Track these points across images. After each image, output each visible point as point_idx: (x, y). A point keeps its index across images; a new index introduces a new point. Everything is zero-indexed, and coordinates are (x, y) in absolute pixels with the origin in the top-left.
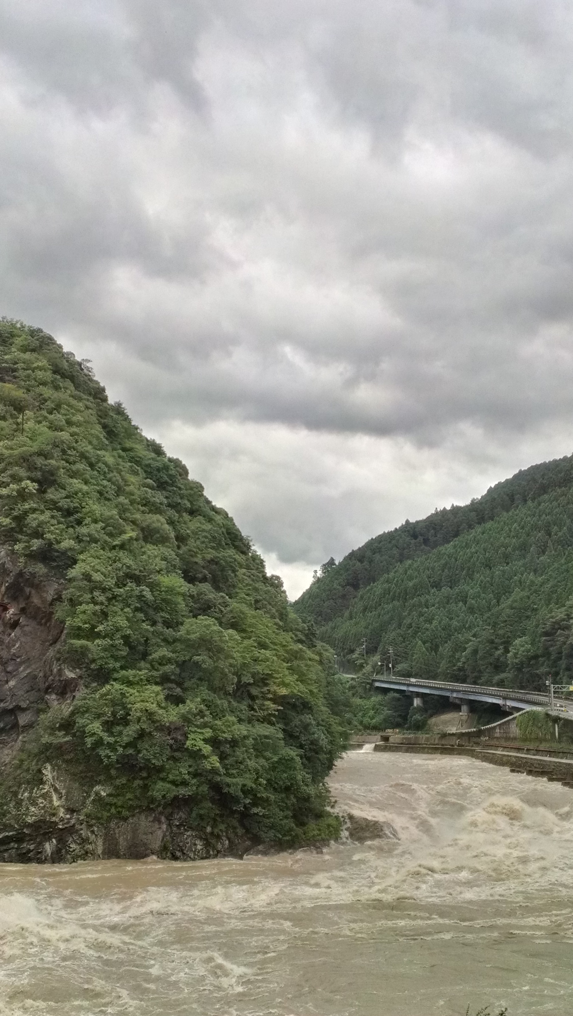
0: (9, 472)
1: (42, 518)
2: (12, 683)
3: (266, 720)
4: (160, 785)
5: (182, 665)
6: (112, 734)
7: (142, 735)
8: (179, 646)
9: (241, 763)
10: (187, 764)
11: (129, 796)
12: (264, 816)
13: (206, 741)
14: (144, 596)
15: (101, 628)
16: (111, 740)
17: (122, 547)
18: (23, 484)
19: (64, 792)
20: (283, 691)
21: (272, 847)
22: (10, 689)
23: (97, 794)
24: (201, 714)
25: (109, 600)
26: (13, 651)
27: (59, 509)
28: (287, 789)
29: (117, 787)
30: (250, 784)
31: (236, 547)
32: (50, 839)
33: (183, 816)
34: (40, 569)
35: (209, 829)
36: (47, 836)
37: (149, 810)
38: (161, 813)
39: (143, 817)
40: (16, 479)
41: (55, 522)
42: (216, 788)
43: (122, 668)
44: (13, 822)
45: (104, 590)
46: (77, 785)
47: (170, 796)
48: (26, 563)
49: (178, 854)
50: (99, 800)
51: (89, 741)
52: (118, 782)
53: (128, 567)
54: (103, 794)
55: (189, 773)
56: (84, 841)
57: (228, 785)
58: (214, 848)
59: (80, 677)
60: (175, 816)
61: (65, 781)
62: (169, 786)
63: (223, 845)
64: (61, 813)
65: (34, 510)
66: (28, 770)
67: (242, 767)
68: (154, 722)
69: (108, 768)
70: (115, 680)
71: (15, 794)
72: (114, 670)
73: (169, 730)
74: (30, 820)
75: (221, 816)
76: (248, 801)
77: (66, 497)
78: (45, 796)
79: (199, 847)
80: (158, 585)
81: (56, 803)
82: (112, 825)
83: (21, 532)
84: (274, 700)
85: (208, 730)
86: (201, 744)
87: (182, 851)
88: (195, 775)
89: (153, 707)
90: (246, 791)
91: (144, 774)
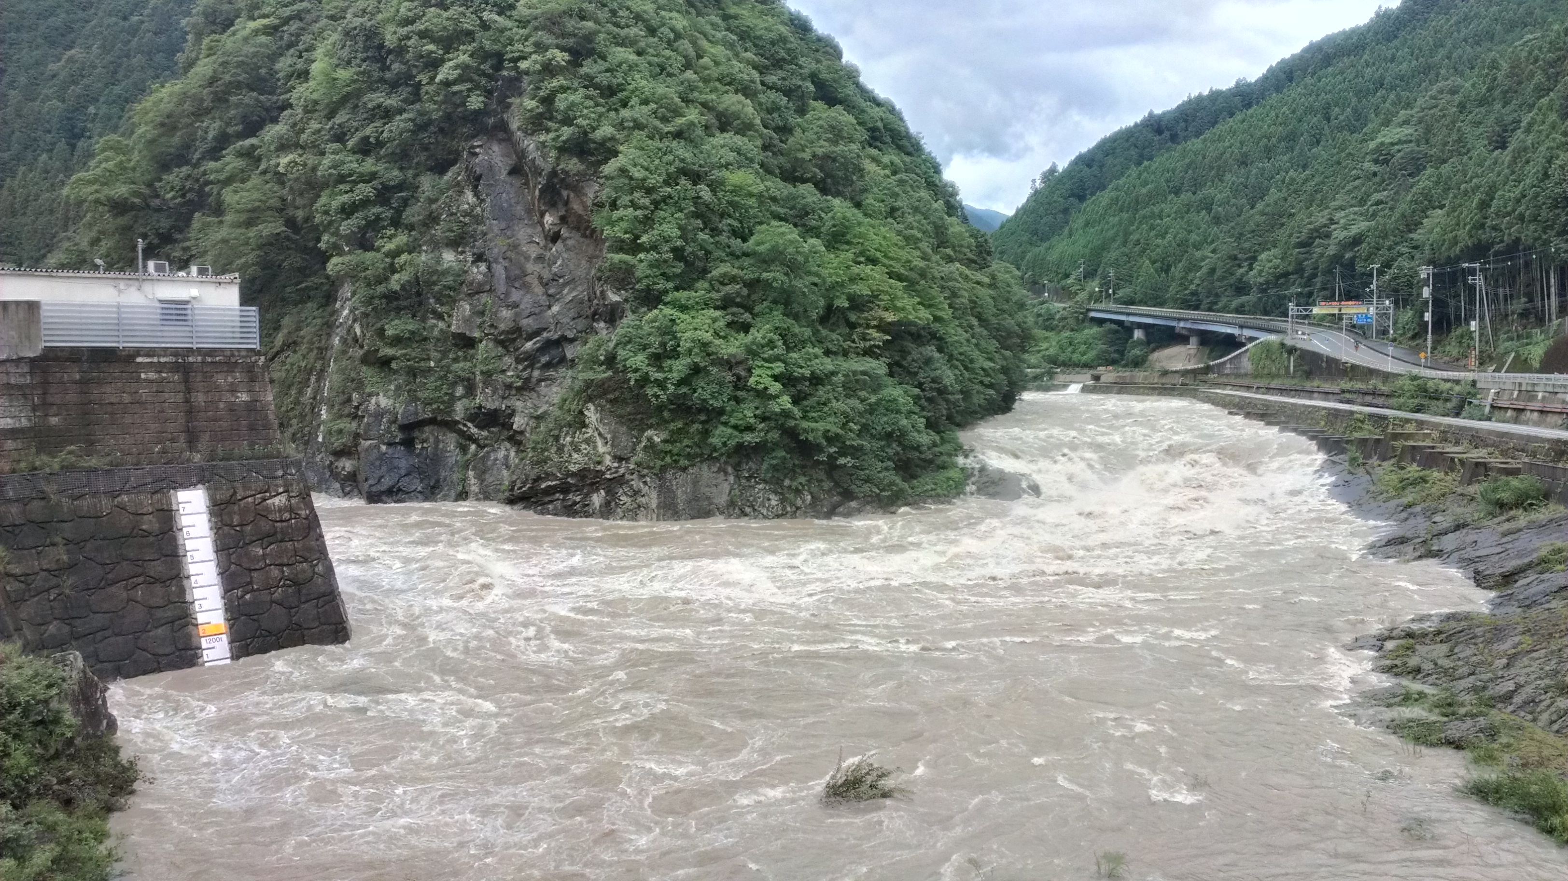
0: (532, 40)
1: (572, 98)
2: (555, 309)
3: (868, 352)
4: (721, 428)
5: (752, 285)
6: (660, 369)
7: (696, 370)
8: (747, 262)
9: (825, 404)
10: (752, 405)
11: (686, 442)
12: (854, 466)
13: (776, 378)
14: (699, 197)
15: (644, 239)
16: (660, 376)
17: (678, 135)
18: (549, 55)
19: (609, 436)
20: (890, 317)
21: (868, 503)
22: (554, 316)
23: (649, 439)
24: (771, 344)
25: (656, 204)
26: (554, 269)
27: (597, 87)
28: (889, 436)
29: (672, 432)
30: (835, 429)
31: (900, 148)
32: (597, 490)
33: (754, 467)
34: (573, 165)
35: (787, 482)
36: (594, 487)
37: (710, 458)
38: (726, 463)
39: (705, 467)
40: (540, 47)
41: (592, 103)
42: (792, 434)
43: (677, 289)
44: (554, 470)
45: (649, 191)
46: (624, 429)
47: (732, 443)
48: (558, 158)
49: (748, 510)
50: (651, 446)
51: (633, 377)
52: (672, 426)
53: (683, 160)
54: (657, 439)
55: (755, 416)
56: (637, 493)
57: (805, 431)
58: (792, 504)
59: (626, 300)
60: (744, 466)
61: (609, 424)
62: (730, 431)
63: (804, 501)
64: (608, 460)
65: (564, 89)
66: (569, 411)
67: (826, 409)
68: (709, 355)
69: (660, 408)
70: (665, 304)
71: (557, 438)
72: (666, 292)
73: (729, 364)
74: (573, 468)
75: (803, 467)
76: (833, 450)
77: (607, 71)
78: (588, 441)
79: (774, 503)
80: (722, 183)
81: (601, 449)
82: (668, 476)
83: (551, 119)
84: (878, 328)
85: (779, 364)
86: (768, 381)
87: (752, 506)
88: (764, 419)
89: (708, 337)
90: (831, 439)
91: (703, 418)
